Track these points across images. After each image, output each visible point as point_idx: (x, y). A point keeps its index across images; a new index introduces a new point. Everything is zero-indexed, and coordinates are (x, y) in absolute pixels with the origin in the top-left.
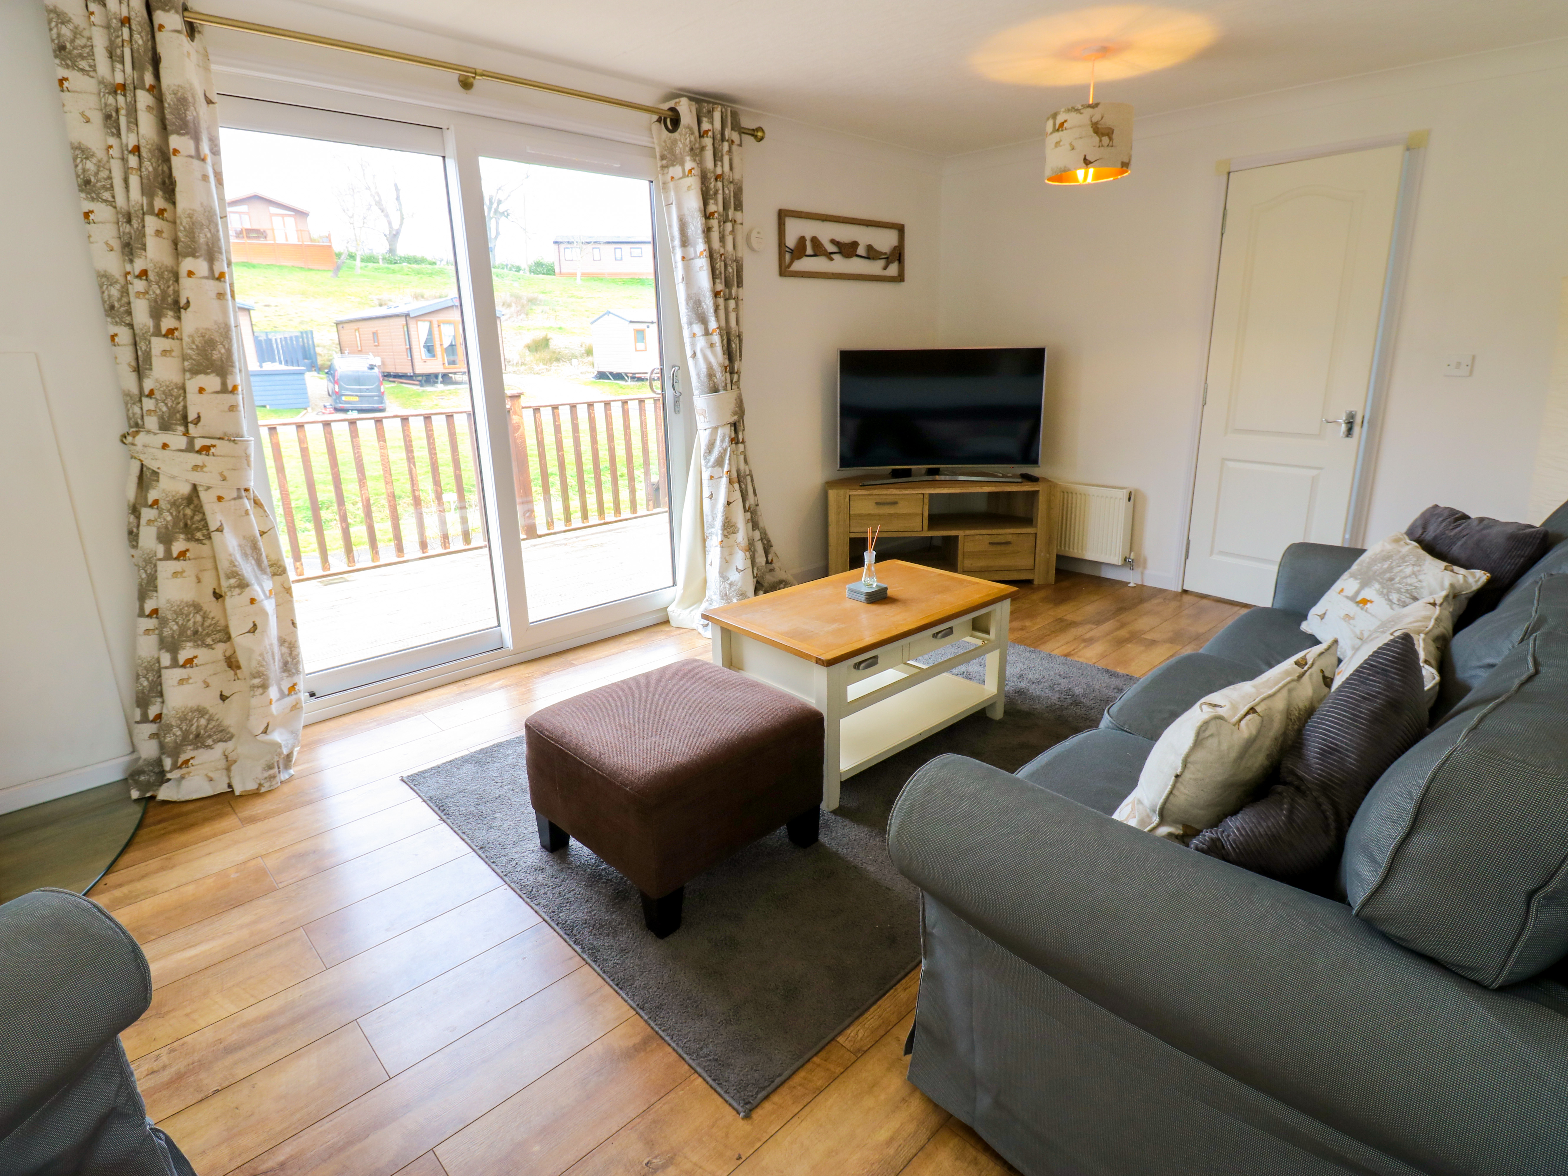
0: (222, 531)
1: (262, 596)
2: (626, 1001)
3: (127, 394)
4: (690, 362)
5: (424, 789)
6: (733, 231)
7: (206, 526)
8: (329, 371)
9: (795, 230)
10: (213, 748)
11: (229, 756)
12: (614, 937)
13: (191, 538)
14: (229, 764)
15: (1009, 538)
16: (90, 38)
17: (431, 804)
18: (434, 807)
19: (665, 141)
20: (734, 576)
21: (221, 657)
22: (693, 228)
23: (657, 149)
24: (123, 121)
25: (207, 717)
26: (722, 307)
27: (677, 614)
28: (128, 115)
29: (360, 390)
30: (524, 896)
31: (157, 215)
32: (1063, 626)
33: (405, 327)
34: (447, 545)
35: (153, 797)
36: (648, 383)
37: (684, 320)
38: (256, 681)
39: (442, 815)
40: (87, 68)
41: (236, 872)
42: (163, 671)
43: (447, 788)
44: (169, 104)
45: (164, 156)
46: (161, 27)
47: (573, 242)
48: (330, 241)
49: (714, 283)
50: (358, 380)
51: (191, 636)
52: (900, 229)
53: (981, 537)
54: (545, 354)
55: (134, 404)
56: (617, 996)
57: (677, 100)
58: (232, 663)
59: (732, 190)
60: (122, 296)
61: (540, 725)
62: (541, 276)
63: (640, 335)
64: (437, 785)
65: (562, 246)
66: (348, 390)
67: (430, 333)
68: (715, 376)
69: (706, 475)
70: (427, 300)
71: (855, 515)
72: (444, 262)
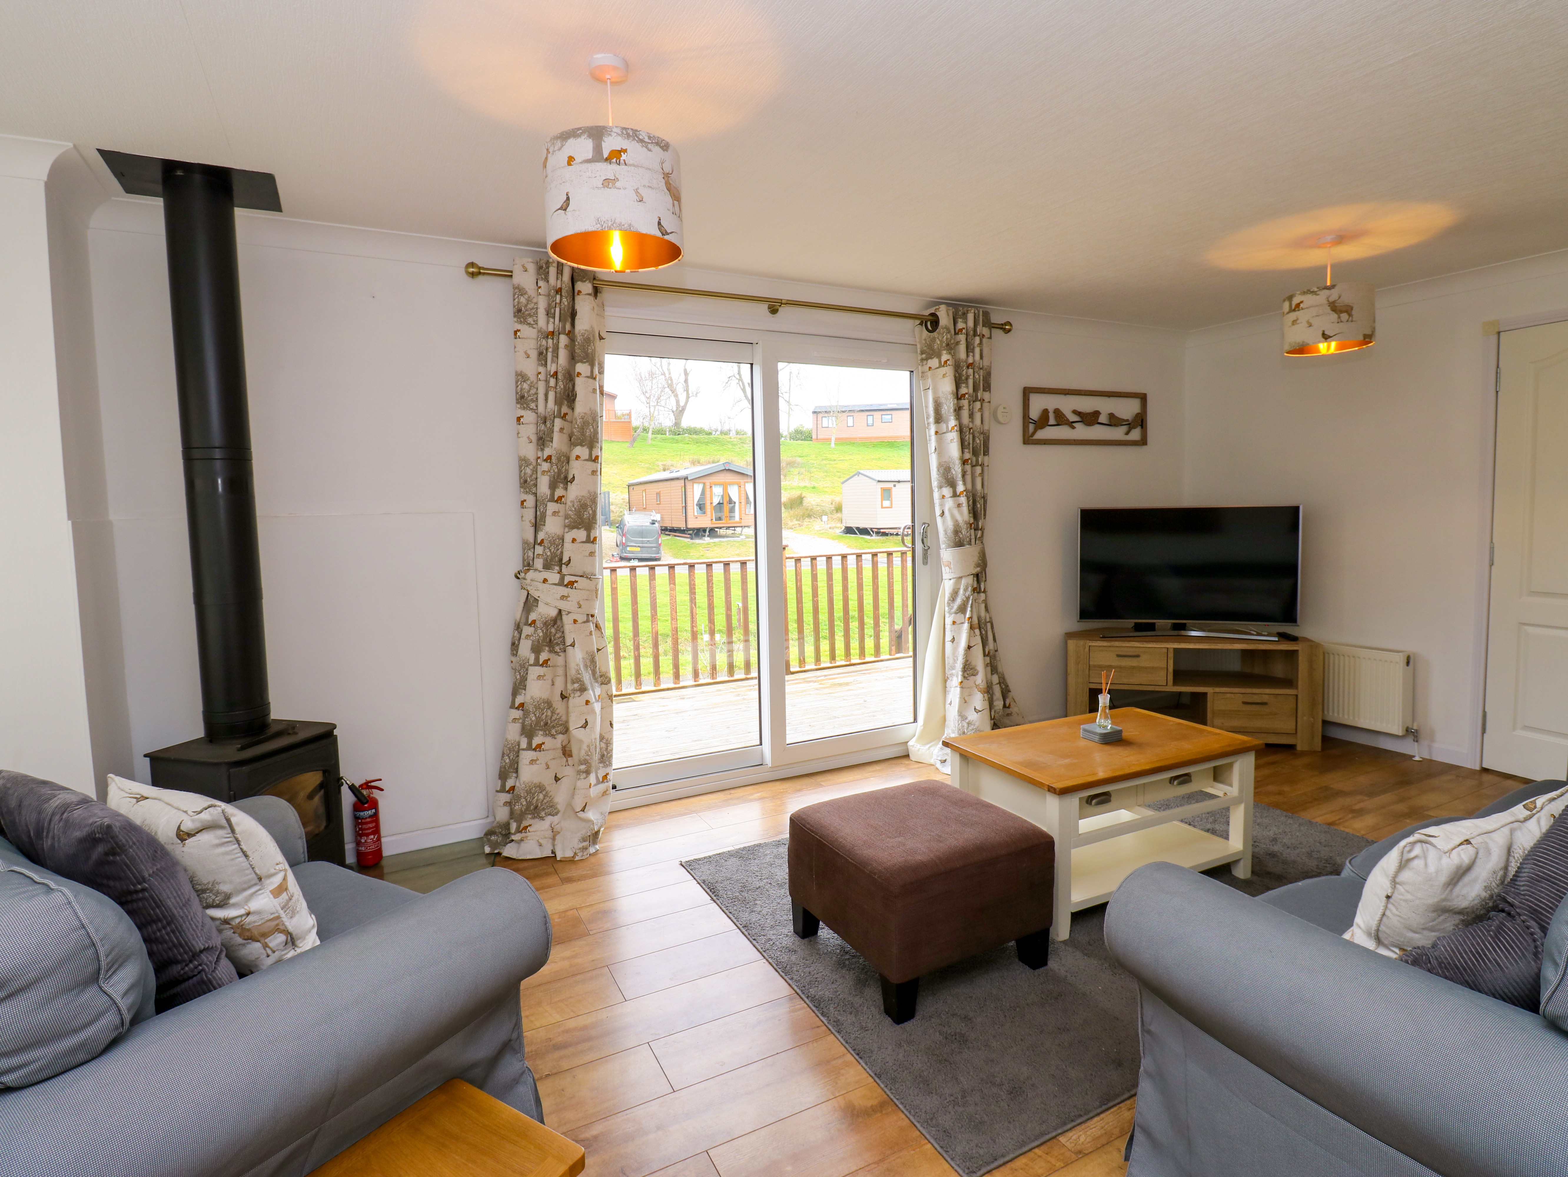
0: (574, 646)
1: (594, 700)
2: (865, 1070)
3: (525, 543)
4: (939, 520)
5: (700, 874)
6: (981, 409)
7: (564, 642)
8: (620, 526)
9: (1038, 404)
10: (543, 820)
11: (555, 828)
12: (856, 1016)
13: (552, 651)
14: (555, 834)
15: (1265, 698)
16: (536, 303)
17: (704, 886)
18: (706, 889)
19: (925, 340)
20: (973, 716)
21: (559, 746)
22: (946, 408)
23: (919, 346)
24: (550, 355)
25: (544, 793)
26: (969, 472)
27: (916, 748)
28: (553, 352)
29: (642, 542)
30: (779, 970)
31: (562, 418)
32: (1327, 795)
33: (683, 488)
34: (715, 676)
35: (499, 854)
36: (900, 538)
37: (935, 484)
38: (583, 767)
39: (713, 896)
40: (532, 323)
41: (559, 918)
42: (521, 752)
43: (717, 875)
44: (578, 343)
45: (570, 377)
46: (579, 292)
47: (830, 412)
48: (630, 418)
49: (963, 452)
50: (641, 533)
51: (542, 726)
52: (1143, 398)
53: (1232, 696)
54: (799, 511)
55: (529, 549)
56: (858, 1064)
57: (937, 307)
58: (566, 752)
59: (981, 374)
60: (533, 473)
61: (804, 819)
62: (800, 442)
63: (887, 494)
64: (709, 872)
65: (820, 416)
66: (632, 541)
67: (703, 493)
68: (961, 532)
69: (949, 621)
70: (702, 465)
71: (1095, 666)
72: (718, 433)
